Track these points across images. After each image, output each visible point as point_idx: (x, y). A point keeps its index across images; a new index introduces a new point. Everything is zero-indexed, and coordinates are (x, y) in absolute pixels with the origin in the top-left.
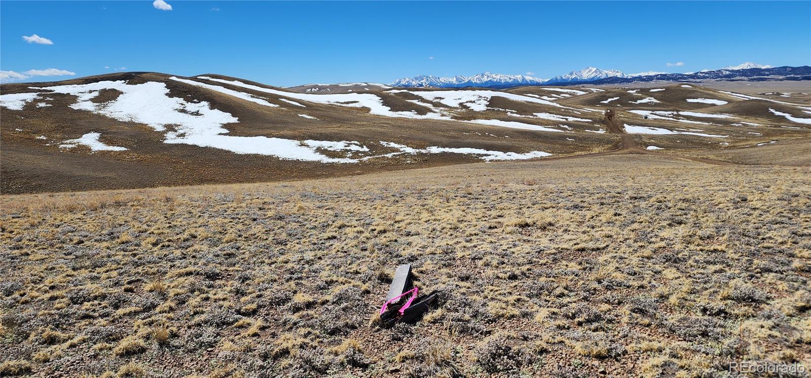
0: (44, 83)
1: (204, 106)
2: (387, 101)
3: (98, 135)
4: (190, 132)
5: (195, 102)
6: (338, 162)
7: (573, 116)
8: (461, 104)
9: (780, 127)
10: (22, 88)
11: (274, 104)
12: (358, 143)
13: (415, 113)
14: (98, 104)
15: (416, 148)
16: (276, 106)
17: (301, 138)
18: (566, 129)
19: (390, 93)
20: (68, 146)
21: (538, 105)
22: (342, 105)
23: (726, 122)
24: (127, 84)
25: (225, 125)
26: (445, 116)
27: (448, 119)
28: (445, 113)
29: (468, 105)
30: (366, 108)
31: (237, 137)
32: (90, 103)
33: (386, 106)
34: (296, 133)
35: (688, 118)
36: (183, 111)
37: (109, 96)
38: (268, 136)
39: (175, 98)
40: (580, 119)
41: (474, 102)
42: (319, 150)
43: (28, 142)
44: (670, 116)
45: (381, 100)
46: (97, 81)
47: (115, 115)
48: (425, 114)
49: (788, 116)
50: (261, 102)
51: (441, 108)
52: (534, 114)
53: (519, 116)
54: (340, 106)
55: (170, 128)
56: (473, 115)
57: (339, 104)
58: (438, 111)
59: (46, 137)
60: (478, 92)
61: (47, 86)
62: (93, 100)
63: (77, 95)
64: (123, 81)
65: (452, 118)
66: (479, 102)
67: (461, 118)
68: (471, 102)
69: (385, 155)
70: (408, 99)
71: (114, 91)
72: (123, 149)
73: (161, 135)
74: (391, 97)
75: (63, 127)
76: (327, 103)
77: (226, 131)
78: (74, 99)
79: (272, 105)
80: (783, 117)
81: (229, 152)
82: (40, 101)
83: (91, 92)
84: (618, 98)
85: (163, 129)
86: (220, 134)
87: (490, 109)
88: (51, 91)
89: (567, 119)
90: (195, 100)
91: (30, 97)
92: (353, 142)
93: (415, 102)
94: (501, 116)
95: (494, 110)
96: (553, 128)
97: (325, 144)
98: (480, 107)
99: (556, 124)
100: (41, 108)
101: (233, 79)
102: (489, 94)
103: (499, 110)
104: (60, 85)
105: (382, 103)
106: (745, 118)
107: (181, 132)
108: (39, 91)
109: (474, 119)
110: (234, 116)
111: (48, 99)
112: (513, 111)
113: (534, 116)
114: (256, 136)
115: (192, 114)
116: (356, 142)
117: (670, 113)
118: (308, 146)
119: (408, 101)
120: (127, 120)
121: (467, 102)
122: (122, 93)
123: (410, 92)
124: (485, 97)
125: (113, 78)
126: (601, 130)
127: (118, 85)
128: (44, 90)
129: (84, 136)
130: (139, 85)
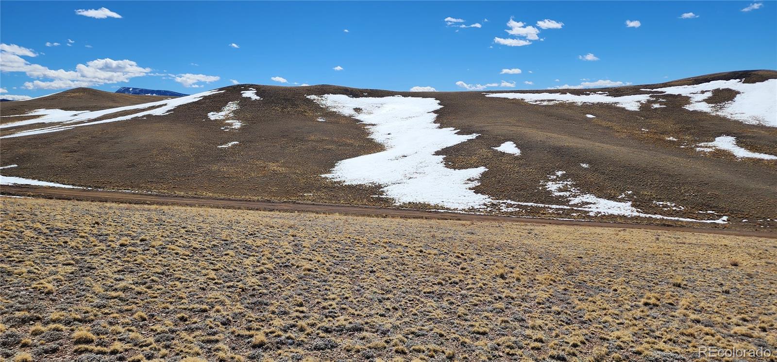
0: (654, 85)
3: (733, 138)
10: (635, 90)
14: (713, 105)
24: (743, 83)
32: (704, 104)
37: (723, 97)
46: (709, 81)
59: (676, 138)
61: (658, 88)
62: (708, 101)
63: (689, 95)
64: (738, 80)
71: (728, 91)
75: (688, 129)
78: (687, 100)
82: (654, 102)
83: (703, 92)
88: (662, 92)
91: (644, 98)
100: (656, 108)
104: (670, 86)
108: (651, 92)
111: (661, 100)
120: (754, 123)
122: (739, 93)
125: (727, 77)
127: (733, 84)
128: (655, 91)
129: (717, 139)
130: (758, 84)
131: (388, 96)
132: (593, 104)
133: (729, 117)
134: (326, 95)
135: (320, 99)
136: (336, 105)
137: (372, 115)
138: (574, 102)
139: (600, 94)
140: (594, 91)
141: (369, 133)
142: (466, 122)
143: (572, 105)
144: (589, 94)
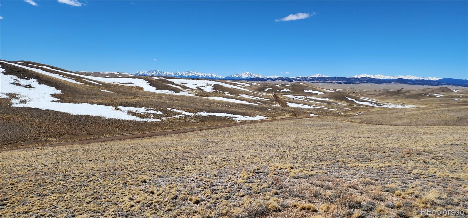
1: (33, 82)
2: (152, 83)
4: (29, 100)
5: (26, 79)
6: (147, 121)
7: (260, 97)
8: (197, 87)
9: (354, 105)
12: (153, 109)
13: (173, 91)
15: (191, 113)
16: (82, 84)
17: (115, 105)
18: (260, 104)
19: (153, 79)
21: (239, 90)
22: (123, 85)
23: (330, 103)
25: (53, 95)
26: (190, 94)
27: (193, 96)
28: (190, 92)
29: (202, 88)
30: (140, 87)
31: (68, 104)
33: (153, 86)
34: (109, 101)
35: (312, 100)
36: (18, 84)
38: (91, 103)
39: (9, 75)
40: (263, 99)
41: (205, 87)
42: (129, 113)
44: (303, 98)
45: (148, 83)
48: (179, 92)
49: (354, 100)
51: (187, 89)
52: (239, 95)
53: (232, 96)
55: (12, 96)
56: (207, 94)
57: (121, 84)
58: (185, 91)
60: (205, 81)
65: (195, 95)
66: (208, 87)
67: (201, 96)
68: (203, 86)
69: (175, 117)
70: (166, 83)
73: (7, 100)
74: (154, 81)
76: (113, 83)
77: (56, 99)
79: (80, 83)
80: (353, 101)
81: (65, 113)
84: (272, 88)
85: (7, 97)
86: (53, 101)
87: (215, 91)
89: (257, 98)
90: (26, 78)
92: (149, 108)
93: (170, 85)
94: (222, 95)
95: (217, 91)
96: (253, 103)
97: (133, 109)
98: (209, 89)
99: (254, 101)
102: (213, 83)
103: (220, 92)
106: (337, 101)
107: (23, 99)
109: (209, 96)
110: (58, 88)
112: (228, 93)
113: (239, 96)
114: (81, 103)
115: (26, 87)
117: (303, 97)
118: (121, 110)
121: (201, 86)
123: (166, 79)
124: (210, 84)
126: (277, 105)
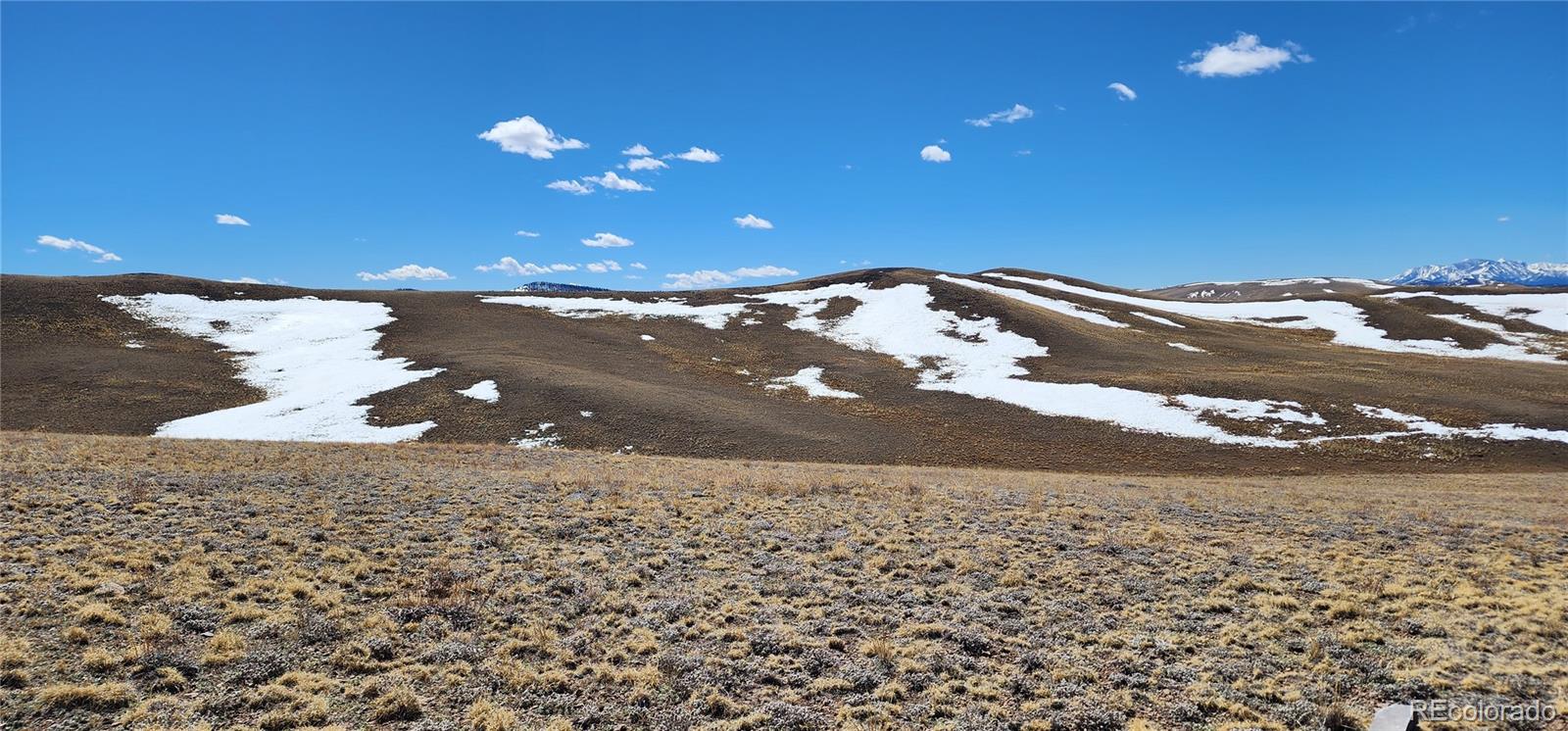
0: (755, 288)
1: (988, 326)
2: (1377, 314)
3: (820, 370)
4: (961, 372)
5: (974, 319)
6: (1250, 444)
10: (726, 296)
11: (1120, 322)
13: (1453, 344)
14: (824, 321)
15: (1452, 425)
16: (1123, 326)
17: (1171, 390)
19: (1386, 298)
20: (780, 387)
24: (870, 288)
25: (1022, 360)
26: (1539, 352)
27: (1548, 359)
28: (1539, 346)
30: (1324, 330)
31: (1042, 384)
32: (814, 319)
33: (1376, 327)
34: (1160, 379)
36: (953, 334)
37: (842, 308)
38: (1103, 383)
39: (941, 310)
42: (1207, 416)
43: (727, 380)
45: (1362, 313)
46: (828, 285)
47: (848, 340)
48: (1481, 346)
50: (1095, 318)
51: (1529, 334)
54: (1262, 326)
55: (929, 363)
57: (1258, 323)
58: (1518, 340)
59: (749, 371)
61: (759, 293)
62: (819, 315)
63: (797, 306)
64: (865, 284)
69: (1368, 437)
71: (849, 299)
72: (853, 395)
73: (914, 374)
74: (1390, 307)
75: (773, 357)
76: (1233, 320)
77: (1024, 372)
78: (791, 312)
79: (1115, 324)
81: (1026, 410)
82: (747, 316)
83: (816, 301)
85: (918, 365)
86: (1013, 377)
88: (763, 300)
90: (975, 315)
91: (734, 309)
92: (1286, 403)
97: (1223, 405)
100: (748, 326)
101: (1045, 277)
104: (776, 291)
105: (1366, 320)
107: (946, 370)
108: (748, 300)
110: (1040, 344)
111: (759, 312)
114: (1078, 383)
115: (968, 339)
116: (1294, 404)
118: (1183, 407)
119: (1434, 316)
120: (864, 347)
122: (861, 303)
123: (1442, 297)
125: (850, 279)
127: (857, 290)
128: (754, 299)
129: (800, 372)
130: (887, 290)
131: (288, 297)
132: (660, 317)
133: (836, 340)
134: (147, 296)
135: (133, 302)
136: (170, 315)
137: (249, 336)
138: (630, 315)
139: (674, 301)
140: (666, 296)
141: (238, 370)
142: (428, 347)
143: (625, 320)
144: (657, 302)
